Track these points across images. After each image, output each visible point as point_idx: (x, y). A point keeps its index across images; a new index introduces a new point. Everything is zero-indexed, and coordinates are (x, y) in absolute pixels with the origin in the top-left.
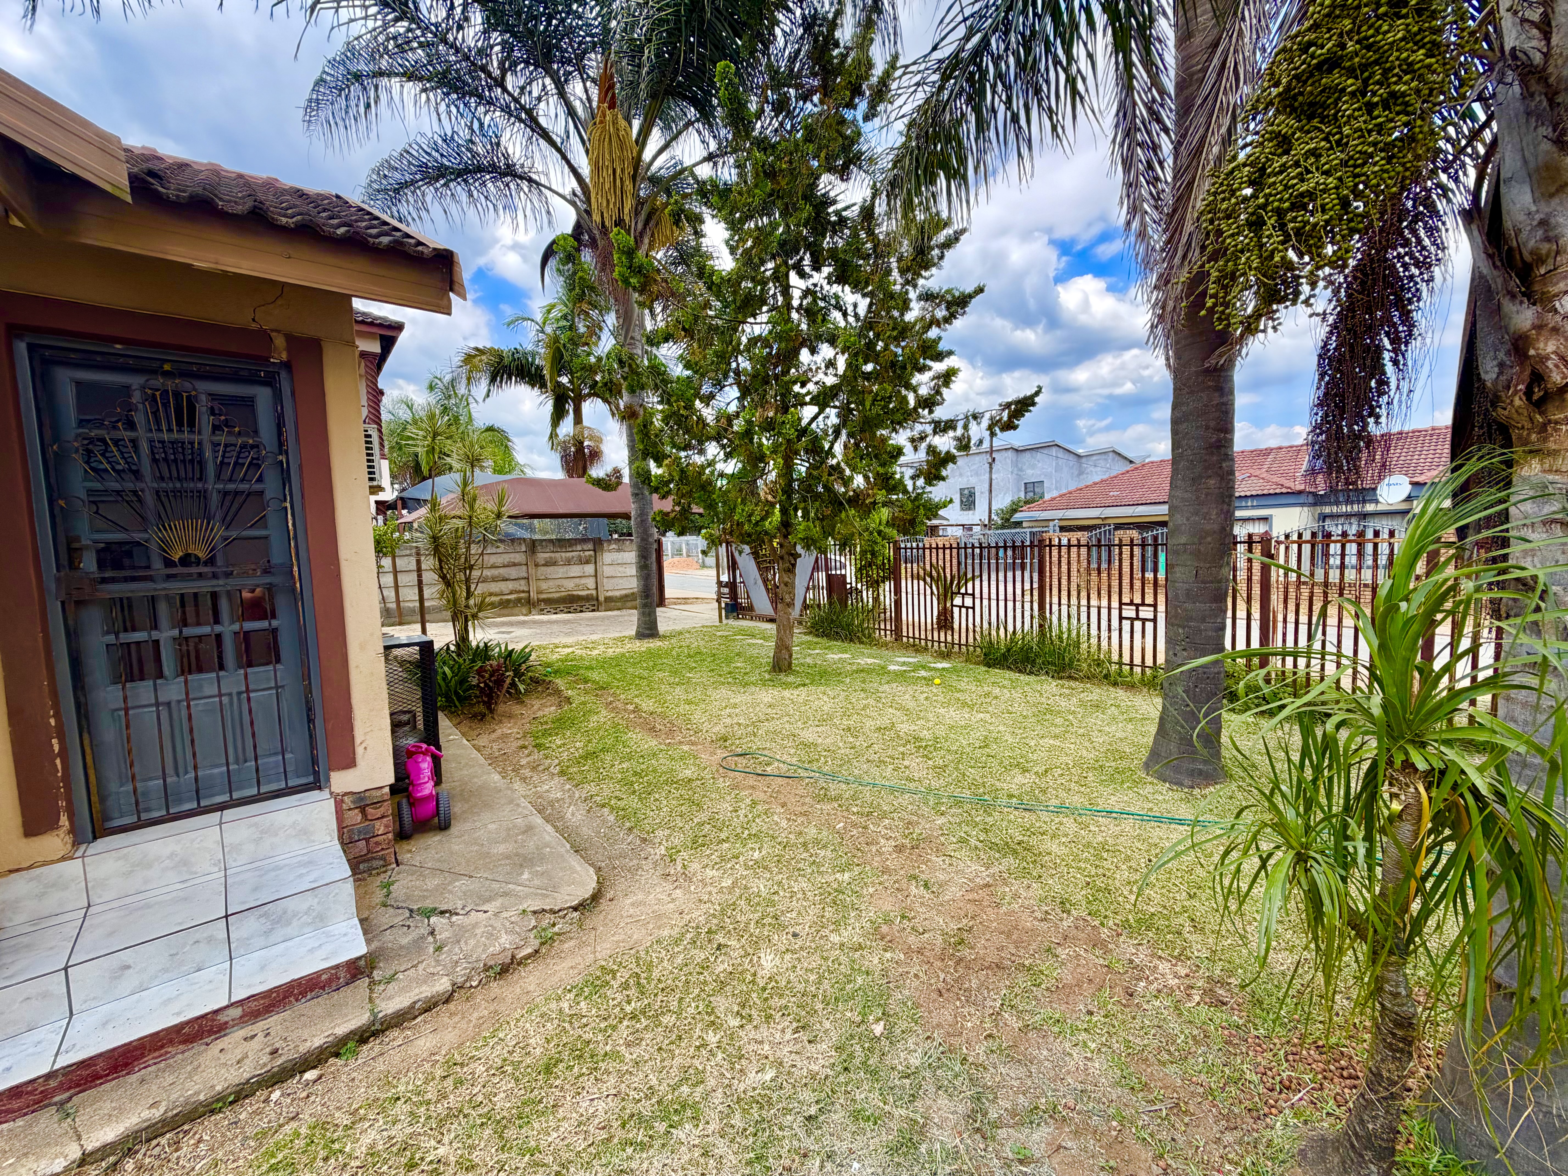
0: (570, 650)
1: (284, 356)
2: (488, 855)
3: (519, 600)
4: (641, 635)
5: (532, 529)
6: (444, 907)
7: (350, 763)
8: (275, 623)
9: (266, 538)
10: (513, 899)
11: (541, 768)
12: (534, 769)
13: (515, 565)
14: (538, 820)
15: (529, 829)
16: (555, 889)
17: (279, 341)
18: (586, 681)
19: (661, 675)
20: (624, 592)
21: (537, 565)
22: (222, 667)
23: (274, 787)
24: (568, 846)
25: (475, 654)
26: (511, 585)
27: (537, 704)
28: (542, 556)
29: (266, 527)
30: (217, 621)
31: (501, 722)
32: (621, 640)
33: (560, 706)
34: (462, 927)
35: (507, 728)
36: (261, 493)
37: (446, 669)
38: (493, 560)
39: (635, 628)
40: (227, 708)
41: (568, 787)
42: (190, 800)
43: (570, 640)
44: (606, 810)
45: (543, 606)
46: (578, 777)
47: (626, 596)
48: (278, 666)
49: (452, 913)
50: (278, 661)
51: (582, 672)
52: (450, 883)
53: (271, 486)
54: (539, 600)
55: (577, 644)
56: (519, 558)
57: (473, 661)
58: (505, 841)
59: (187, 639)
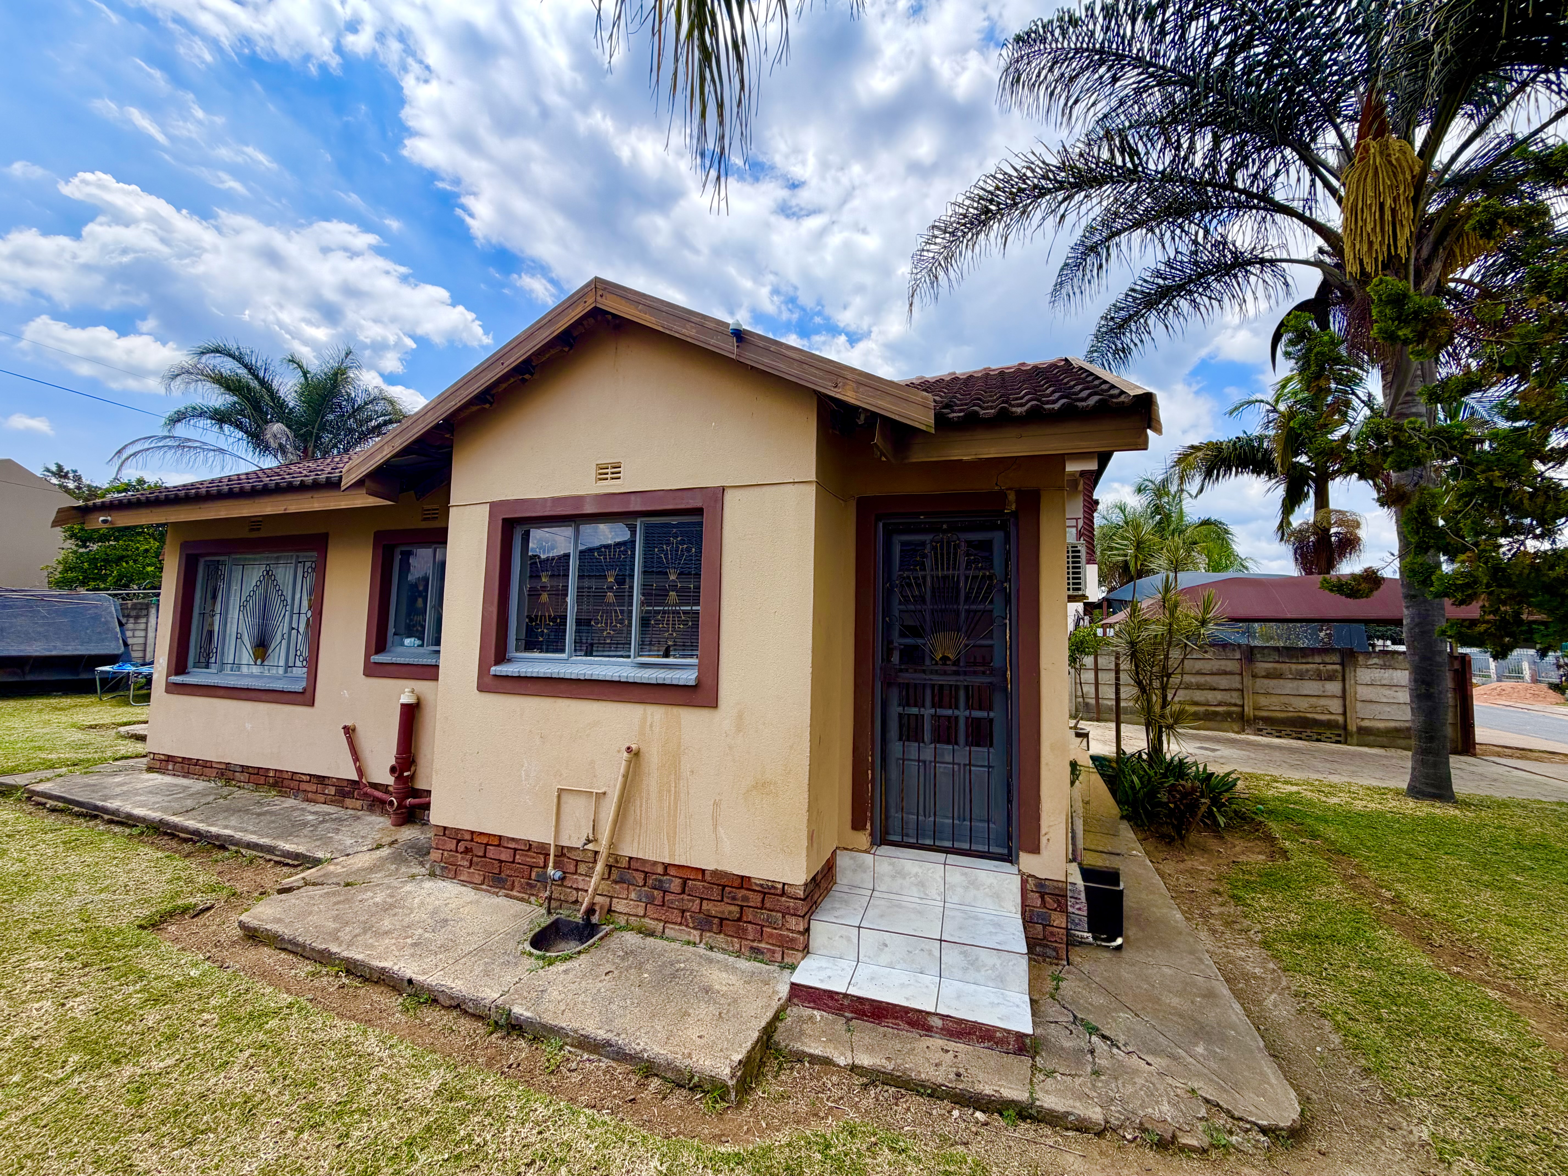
0: (1294, 789)
1: (1013, 507)
2: (1157, 1001)
3: (1229, 714)
4: (1415, 792)
5: (1251, 634)
6: (1107, 1033)
7: (1035, 849)
8: (992, 714)
9: (991, 646)
10: (1180, 1068)
11: (1237, 927)
12: (1228, 924)
13: (1225, 673)
14: (1224, 990)
15: (1210, 995)
16: (1237, 1087)
17: (1012, 497)
18: (1314, 836)
19: (1453, 862)
20: (1392, 724)
21: (1254, 676)
22: (957, 743)
23: (981, 848)
24: (1262, 1044)
25: (1167, 769)
26: (1219, 696)
27: (1240, 845)
28: (1262, 666)
29: (992, 638)
30: (957, 708)
31: (1192, 853)
32: (1382, 792)
33: (1272, 857)
34: (1121, 1064)
35: (1197, 862)
36: (992, 611)
37: (1135, 779)
38: (1199, 665)
39: (1408, 778)
40: (956, 774)
41: (1271, 965)
42: (929, 837)
43: (1296, 775)
44: (1328, 1025)
45: (1261, 725)
46: (1289, 961)
47: (1397, 730)
48: (991, 750)
49: (1114, 1044)
50: (991, 745)
51: (1309, 821)
52: (1115, 1010)
53: (997, 609)
54: (1256, 718)
55: (1307, 782)
56: (1232, 666)
57: (1164, 776)
58: (1179, 994)
59: (939, 717)
